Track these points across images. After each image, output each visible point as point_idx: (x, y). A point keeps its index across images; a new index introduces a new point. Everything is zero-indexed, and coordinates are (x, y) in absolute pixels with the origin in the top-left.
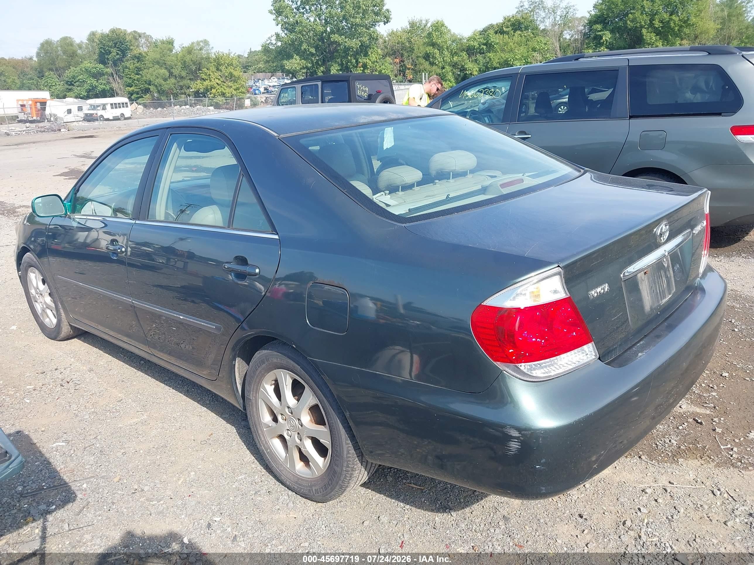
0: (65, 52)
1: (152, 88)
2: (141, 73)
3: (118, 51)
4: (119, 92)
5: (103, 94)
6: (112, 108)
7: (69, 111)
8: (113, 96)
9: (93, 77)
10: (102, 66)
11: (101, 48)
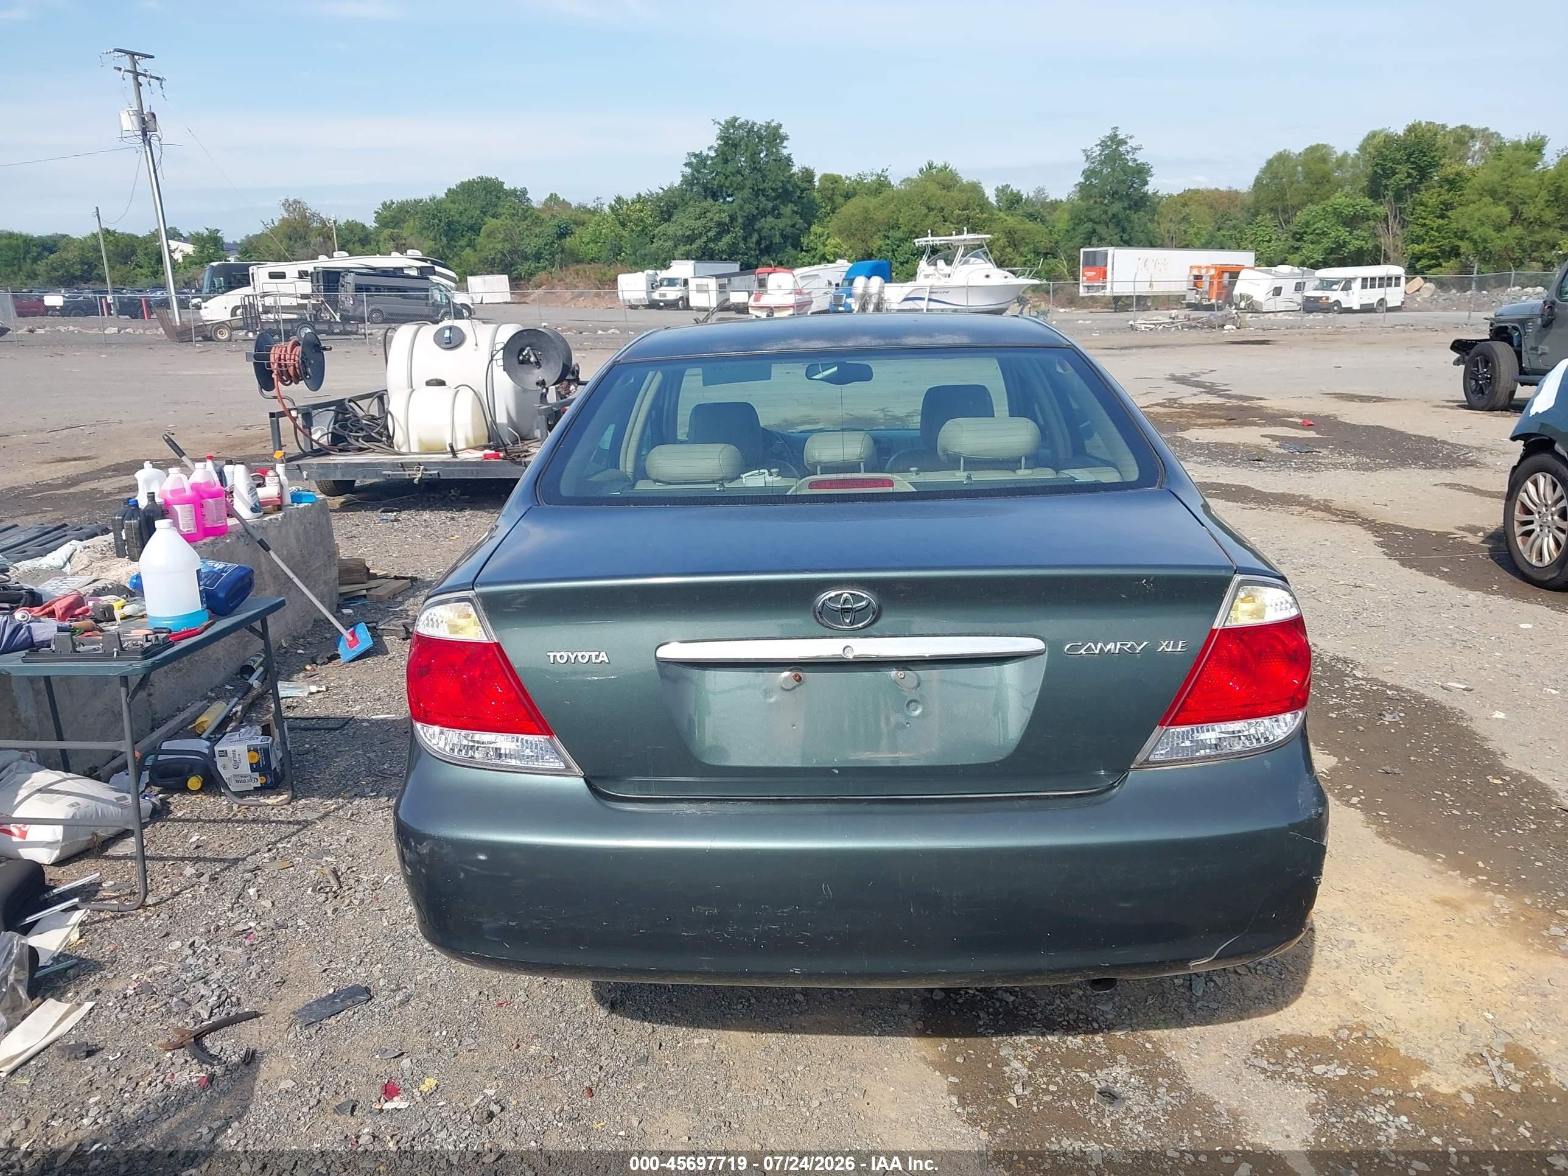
0: (1308, 175)
1: (1464, 246)
2: (1449, 214)
3: (1410, 171)
4: (1391, 254)
5: (1358, 259)
6: (1364, 287)
7: (1277, 291)
8: (1376, 262)
9: (1344, 224)
10: (1368, 201)
11: (1377, 165)
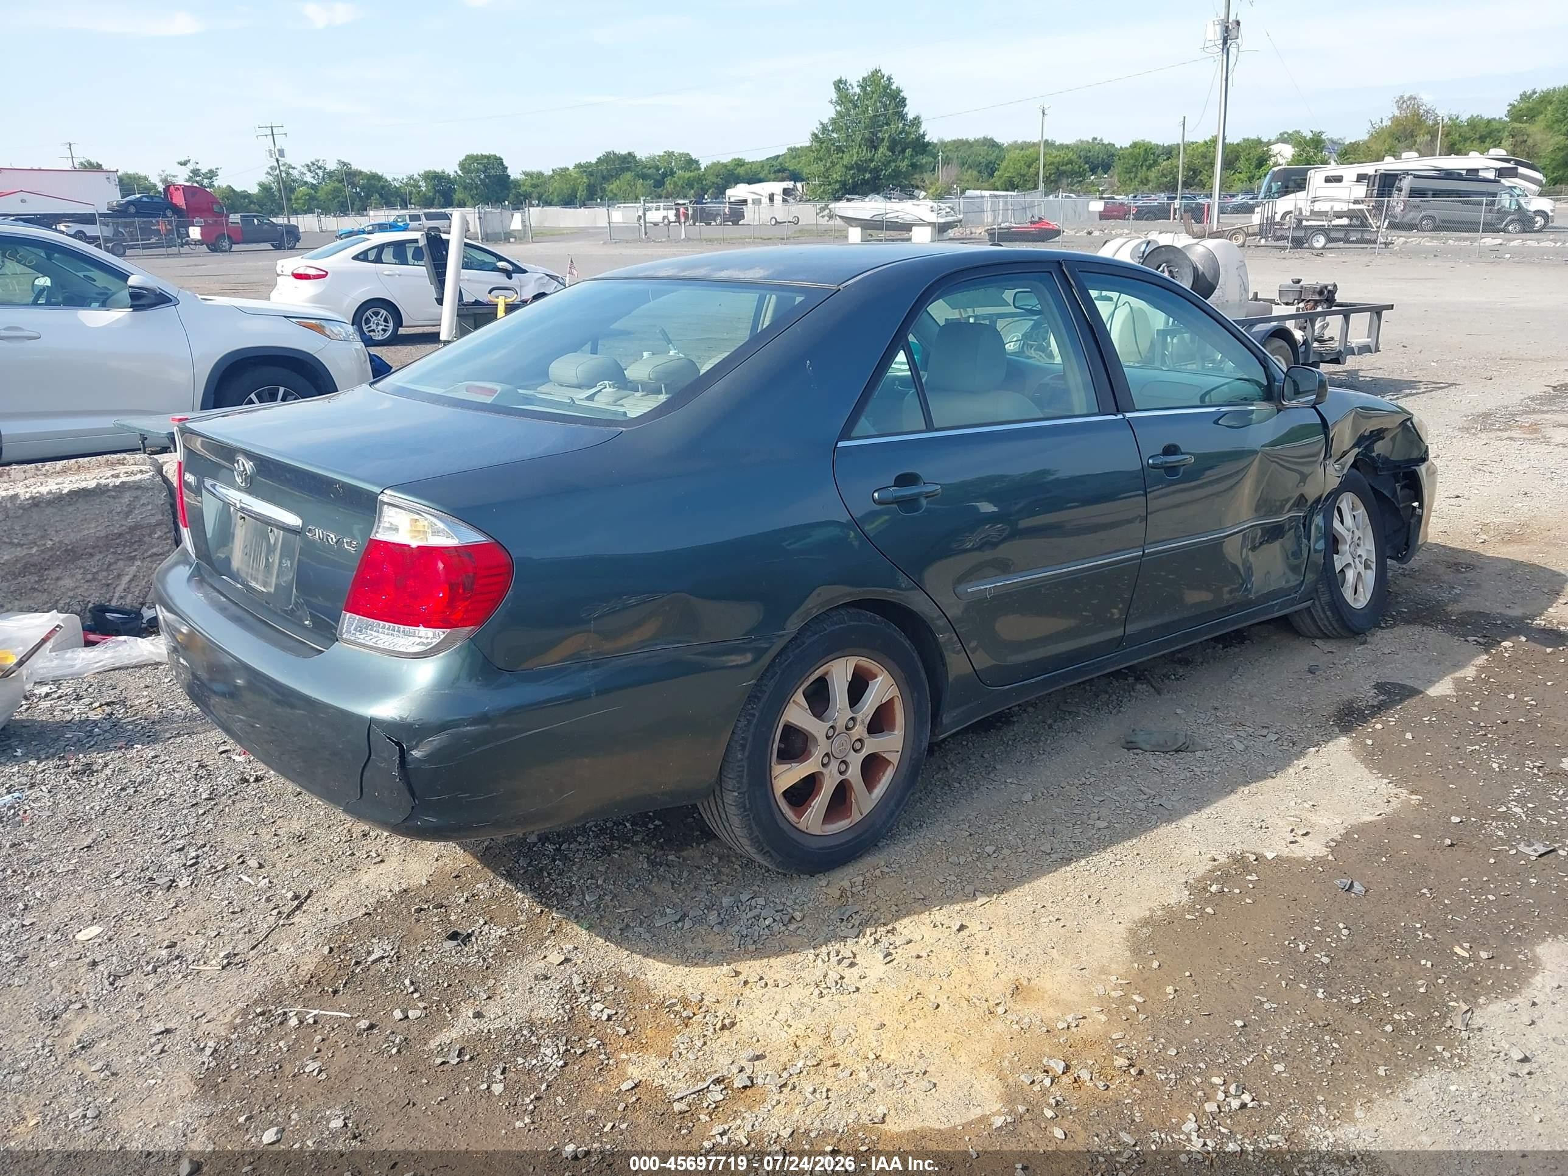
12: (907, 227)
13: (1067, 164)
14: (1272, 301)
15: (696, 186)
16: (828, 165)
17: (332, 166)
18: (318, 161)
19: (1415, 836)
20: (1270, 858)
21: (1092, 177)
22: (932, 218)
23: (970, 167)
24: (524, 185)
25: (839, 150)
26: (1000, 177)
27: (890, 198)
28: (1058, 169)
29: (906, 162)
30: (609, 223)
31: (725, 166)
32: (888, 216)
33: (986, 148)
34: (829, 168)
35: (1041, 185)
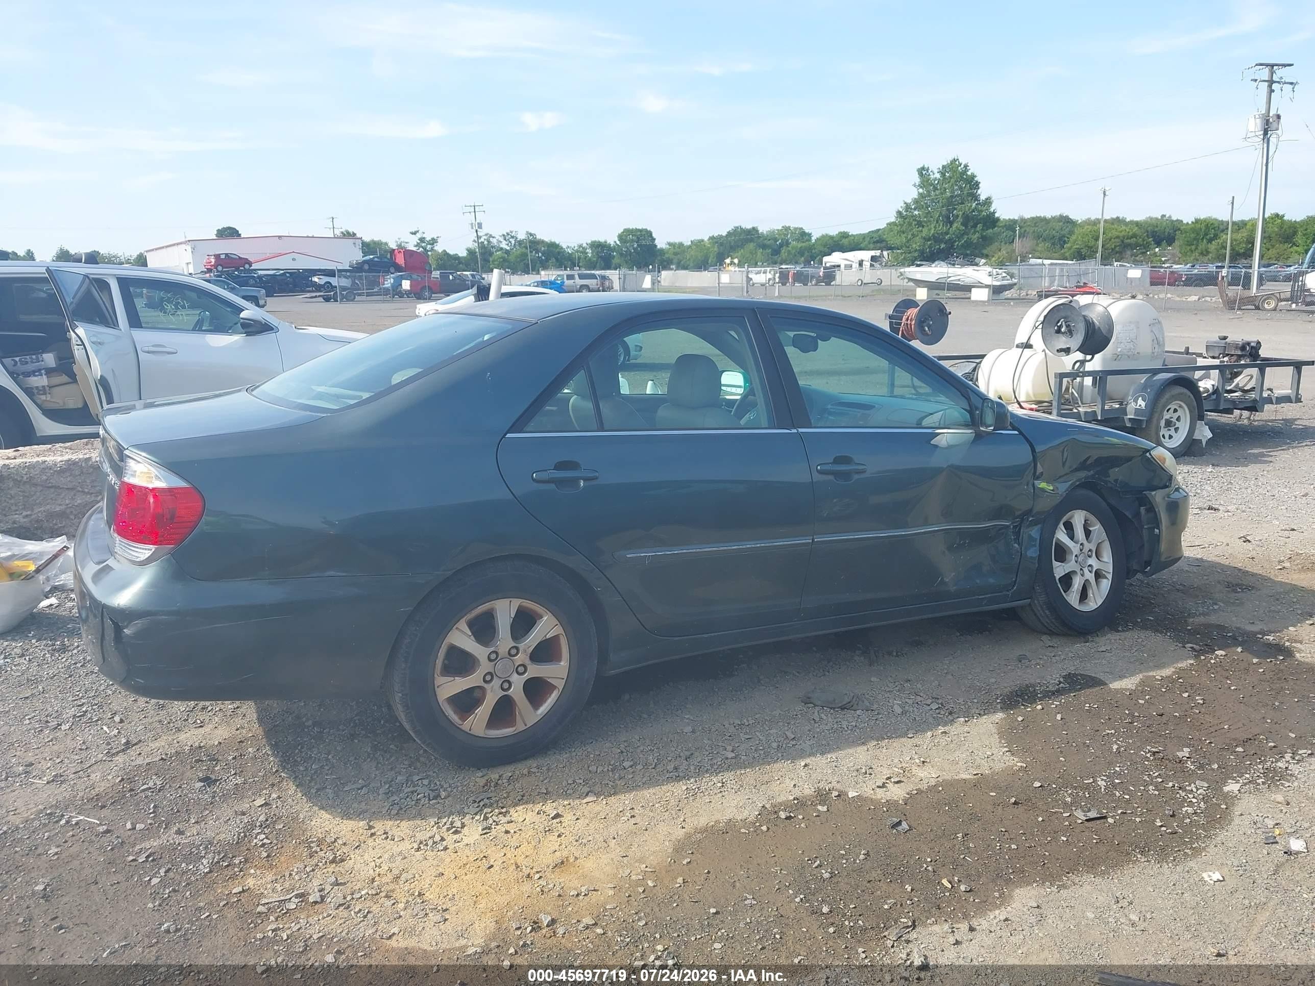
12: (968, 288)
13: (1132, 237)
14: (1200, 355)
15: (806, 254)
16: (909, 237)
17: (522, 236)
18: (512, 232)
19: (991, 794)
20: (850, 796)
21: (1157, 250)
22: (988, 281)
23: (1045, 240)
24: (667, 253)
25: (920, 224)
26: (1070, 249)
27: (954, 265)
28: (1123, 241)
29: (977, 235)
30: (719, 284)
31: (832, 237)
32: (950, 279)
33: (1061, 224)
34: (910, 239)
35: (1099, 255)
